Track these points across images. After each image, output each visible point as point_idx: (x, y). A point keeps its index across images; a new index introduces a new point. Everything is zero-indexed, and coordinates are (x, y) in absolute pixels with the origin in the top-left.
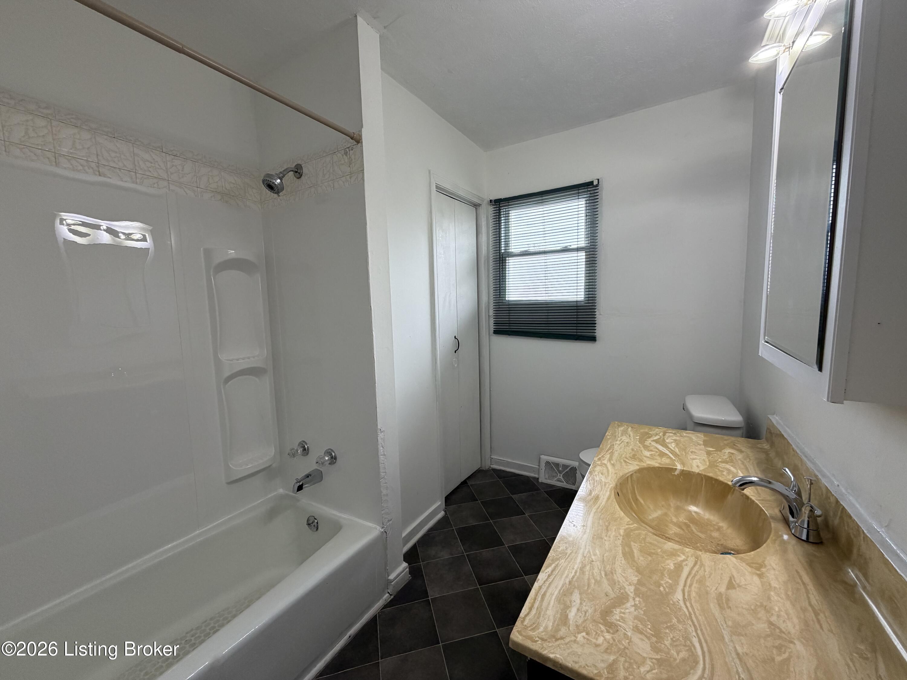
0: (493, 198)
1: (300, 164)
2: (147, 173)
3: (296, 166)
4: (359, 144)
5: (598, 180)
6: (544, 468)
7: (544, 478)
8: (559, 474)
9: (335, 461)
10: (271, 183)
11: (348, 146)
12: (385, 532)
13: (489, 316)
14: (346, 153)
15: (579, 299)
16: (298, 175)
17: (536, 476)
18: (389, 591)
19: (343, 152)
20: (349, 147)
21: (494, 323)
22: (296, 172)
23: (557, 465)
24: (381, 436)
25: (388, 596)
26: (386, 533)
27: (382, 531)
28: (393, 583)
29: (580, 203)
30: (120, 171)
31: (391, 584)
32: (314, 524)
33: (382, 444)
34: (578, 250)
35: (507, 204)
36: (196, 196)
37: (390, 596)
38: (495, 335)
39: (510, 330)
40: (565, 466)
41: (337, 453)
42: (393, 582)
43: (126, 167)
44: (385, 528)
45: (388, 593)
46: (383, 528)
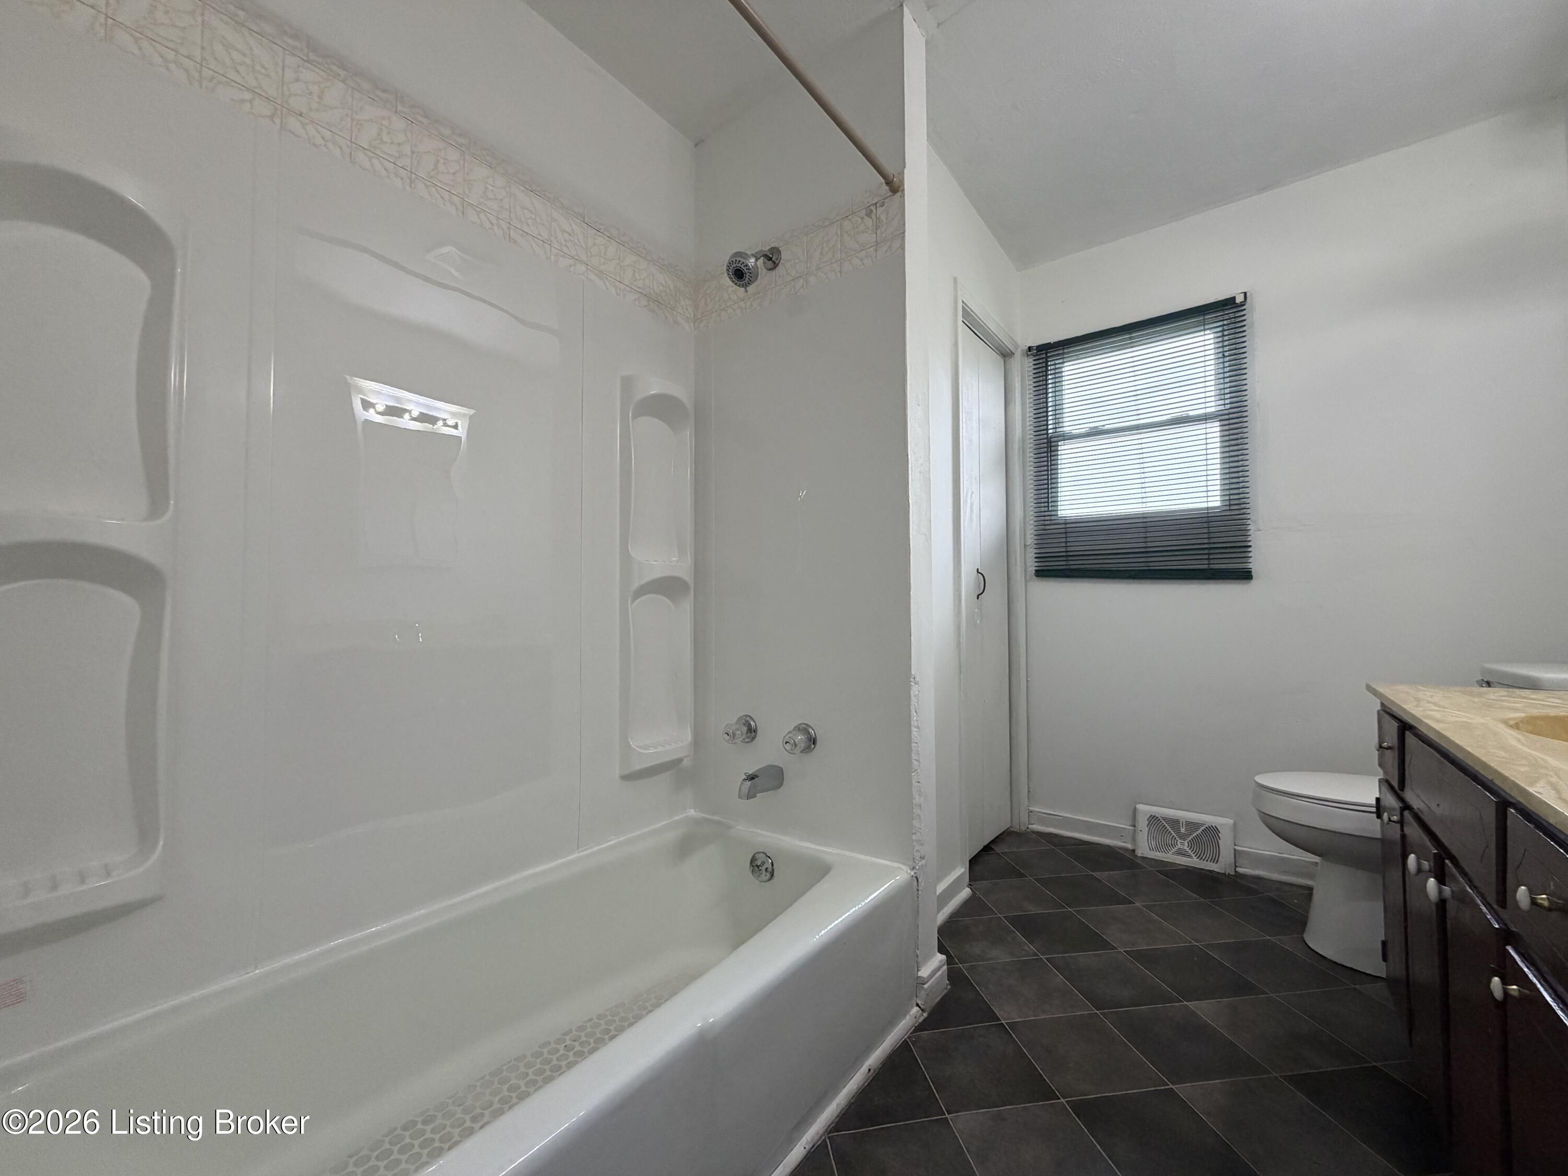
0: (1035, 343)
1: (777, 246)
2: (565, 250)
3: (769, 250)
4: (899, 194)
5: (1245, 294)
6: (1147, 829)
7: (1145, 849)
8: (1179, 841)
9: (813, 746)
10: (742, 266)
11: (874, 202)
12: (916, 877)
13: (1025, 546)
14: (869, 214)
15: (1211, 505)
16: (770, 264)
17: (1129, 846)
18: (919, 1002)
19: (864, 212)
20: (876, 204)
21: (1036, 558)
22: (770, 259)
23: (1175, 823)
24: (914, 690)
25: (918, 1011)
26: (917, 880)
27: (912, 874)
28: (926, 986)
29: (1207, 337)
30: (534, 240)
31: (923, 988)
32: (764, 868)
33: (915, 705)
34: (1205, 418)
35: (1061, 352)
36: (618, 294)
37: (921, 1011)
38: (1037, 578)
39: (1068, 567)
40: (1192, 826)
41: (818, 730)
42: (927, 982)
43: (541, 236)
44: (916, 869)
45: (917, 1005)
46: (913, 868)
